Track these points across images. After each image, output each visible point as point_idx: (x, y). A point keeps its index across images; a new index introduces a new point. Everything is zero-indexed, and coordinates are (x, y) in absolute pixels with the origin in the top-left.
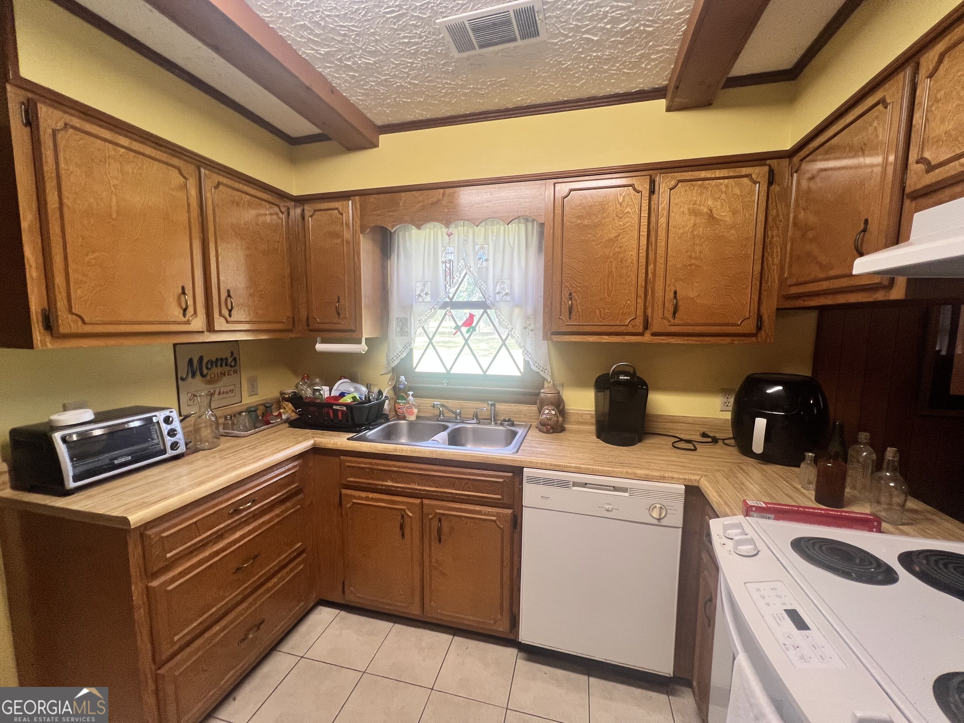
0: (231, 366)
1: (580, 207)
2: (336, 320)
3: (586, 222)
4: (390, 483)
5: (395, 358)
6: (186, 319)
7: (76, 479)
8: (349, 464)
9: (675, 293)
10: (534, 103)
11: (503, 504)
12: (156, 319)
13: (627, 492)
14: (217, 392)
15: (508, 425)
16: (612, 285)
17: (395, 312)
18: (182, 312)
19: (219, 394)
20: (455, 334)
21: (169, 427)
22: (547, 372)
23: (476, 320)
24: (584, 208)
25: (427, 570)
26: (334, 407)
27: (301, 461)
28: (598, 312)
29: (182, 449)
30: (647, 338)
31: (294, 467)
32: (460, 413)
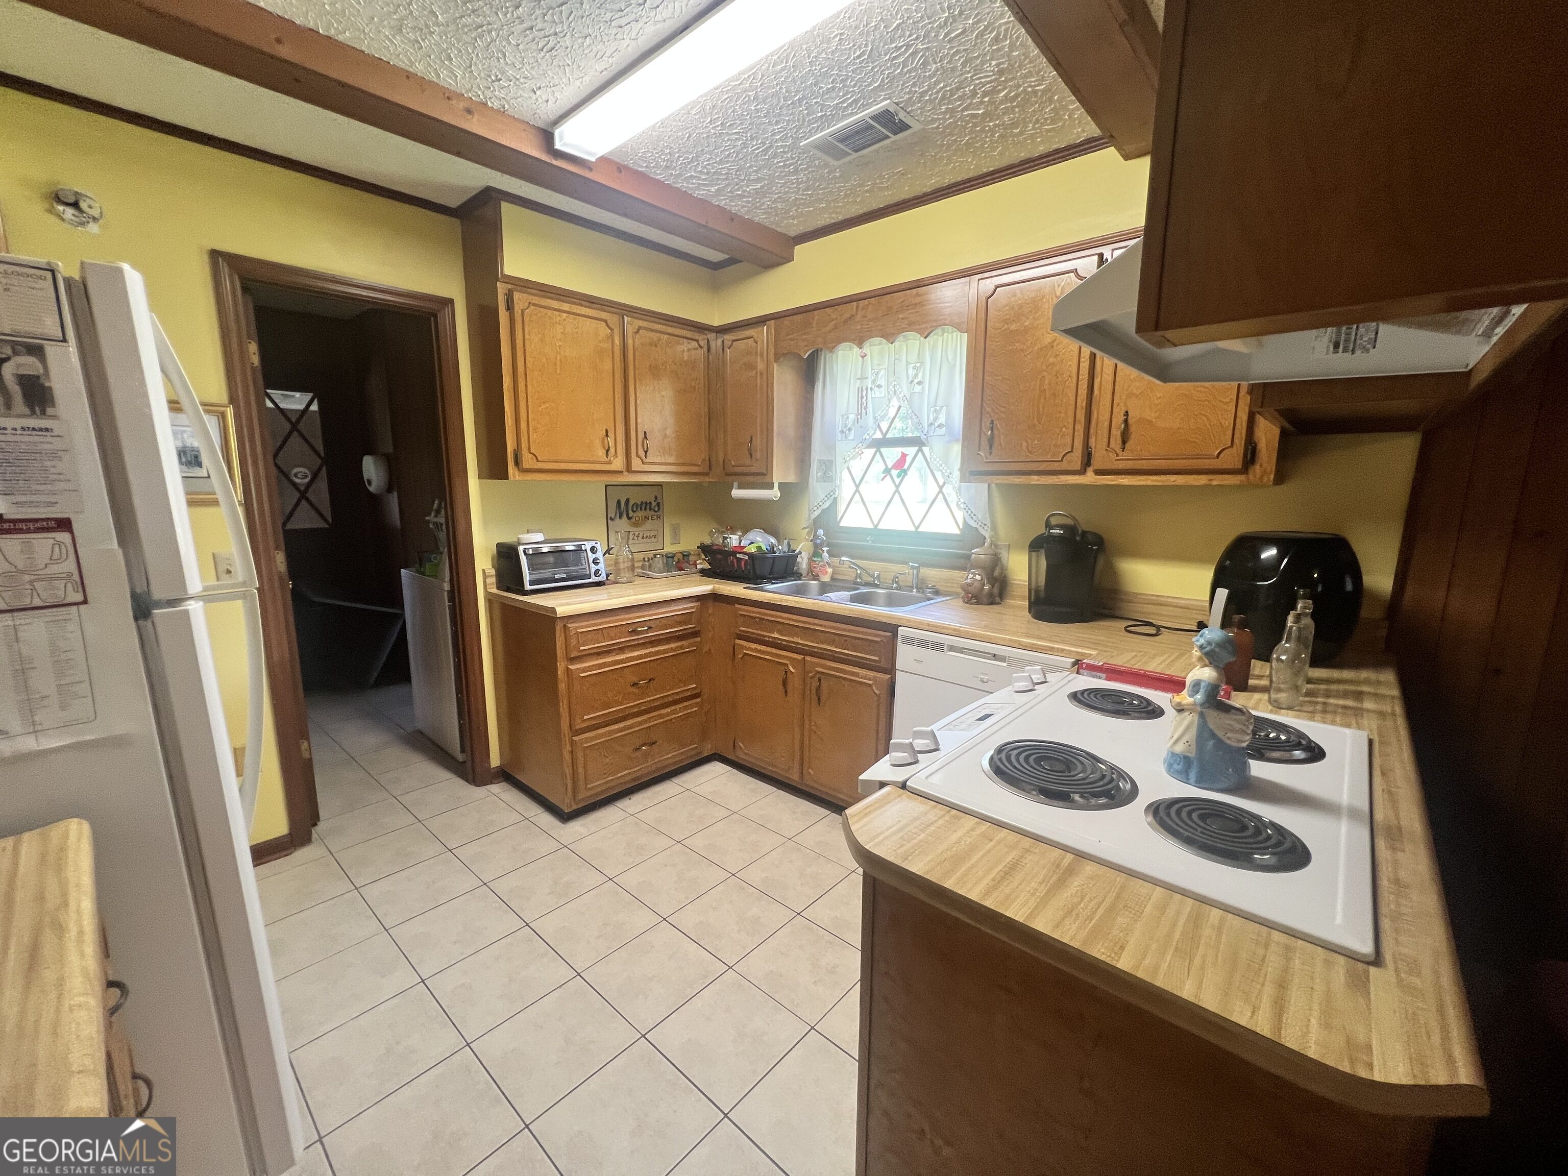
0: (655, 511)
1: (1007, 308)
2: (748, 462)
3: (1013, 327)
4: (776, 635)
5: (815, 508)
6: (608, 460)
7: (532, 583)
8: (742, 613)
9: (1127, 413)
10: (953, 181)
11: (880, 667)
12: (586, 459)
13: (1005, 662)
14: (641, 535)
15: (930, 592)
16: (1044, 407)
17: (817, 453)
18: (605, 452)
19: (643, 538)
20: (883, 479)
21: (594, 556)
22: (986, 527)
23: (909, 460)
24: (1012, 308)
25: (806, 733)
26: (738, 556)
27: (698, 604)
28: (1024, 444)
29: (603, 578)
30: (1090, 478)
31: (692, 608)
32: (879, 576)
